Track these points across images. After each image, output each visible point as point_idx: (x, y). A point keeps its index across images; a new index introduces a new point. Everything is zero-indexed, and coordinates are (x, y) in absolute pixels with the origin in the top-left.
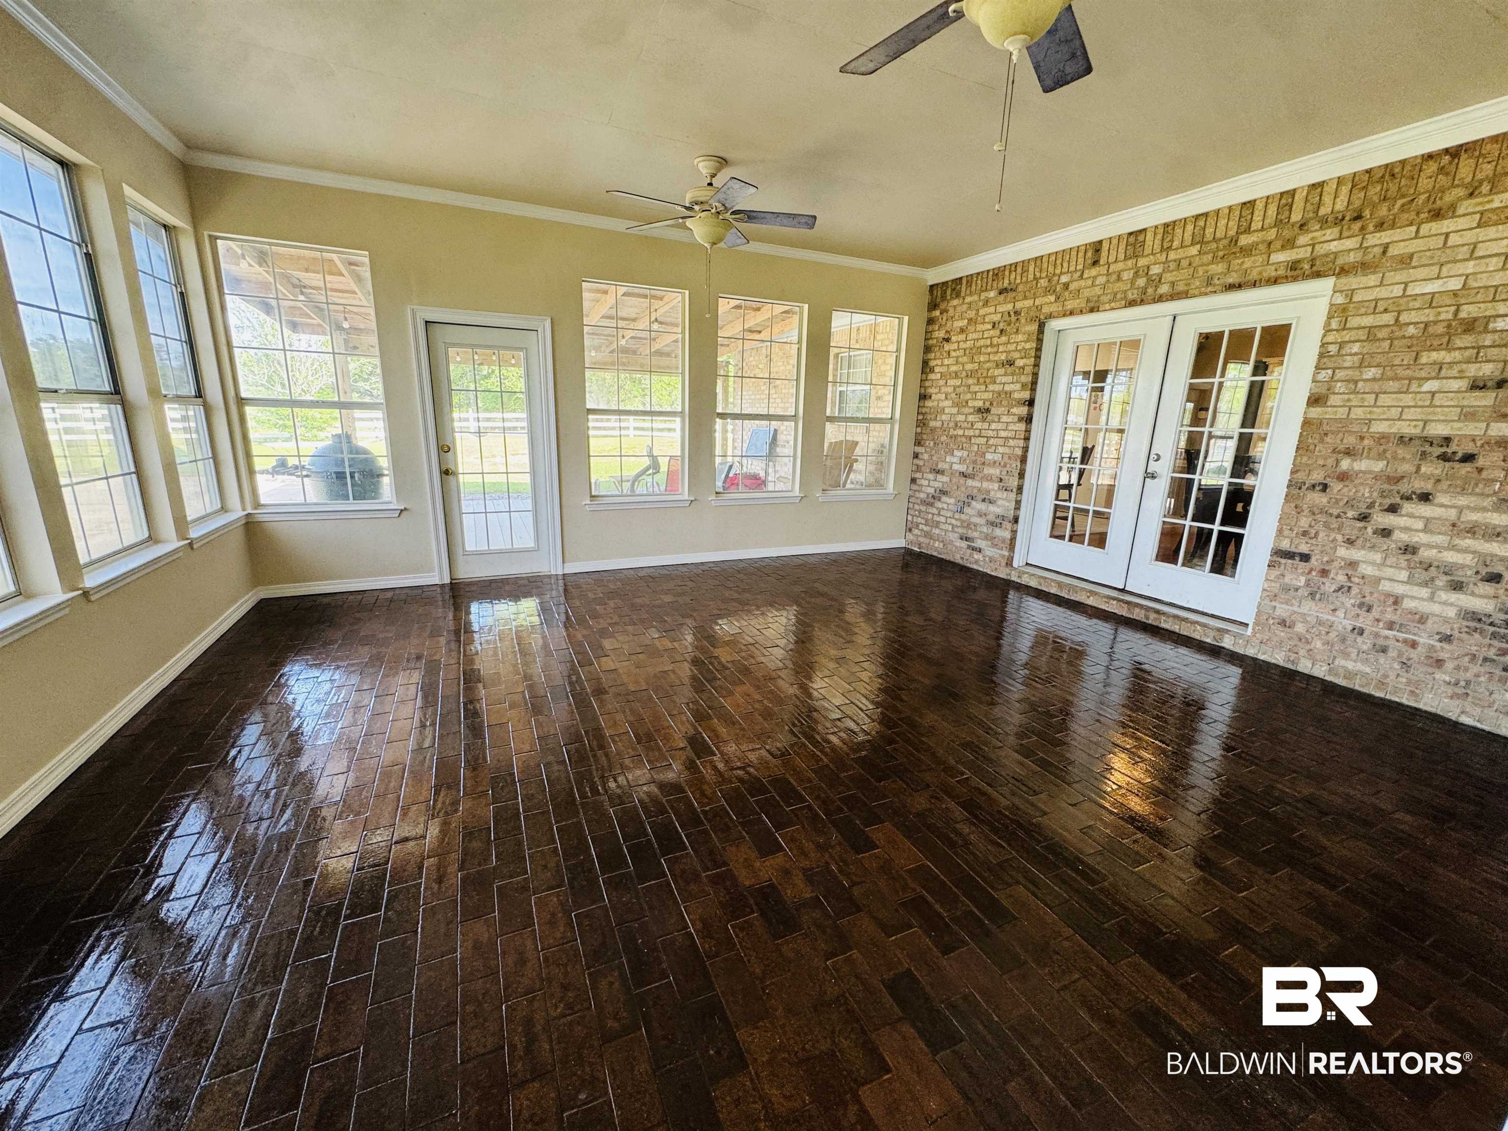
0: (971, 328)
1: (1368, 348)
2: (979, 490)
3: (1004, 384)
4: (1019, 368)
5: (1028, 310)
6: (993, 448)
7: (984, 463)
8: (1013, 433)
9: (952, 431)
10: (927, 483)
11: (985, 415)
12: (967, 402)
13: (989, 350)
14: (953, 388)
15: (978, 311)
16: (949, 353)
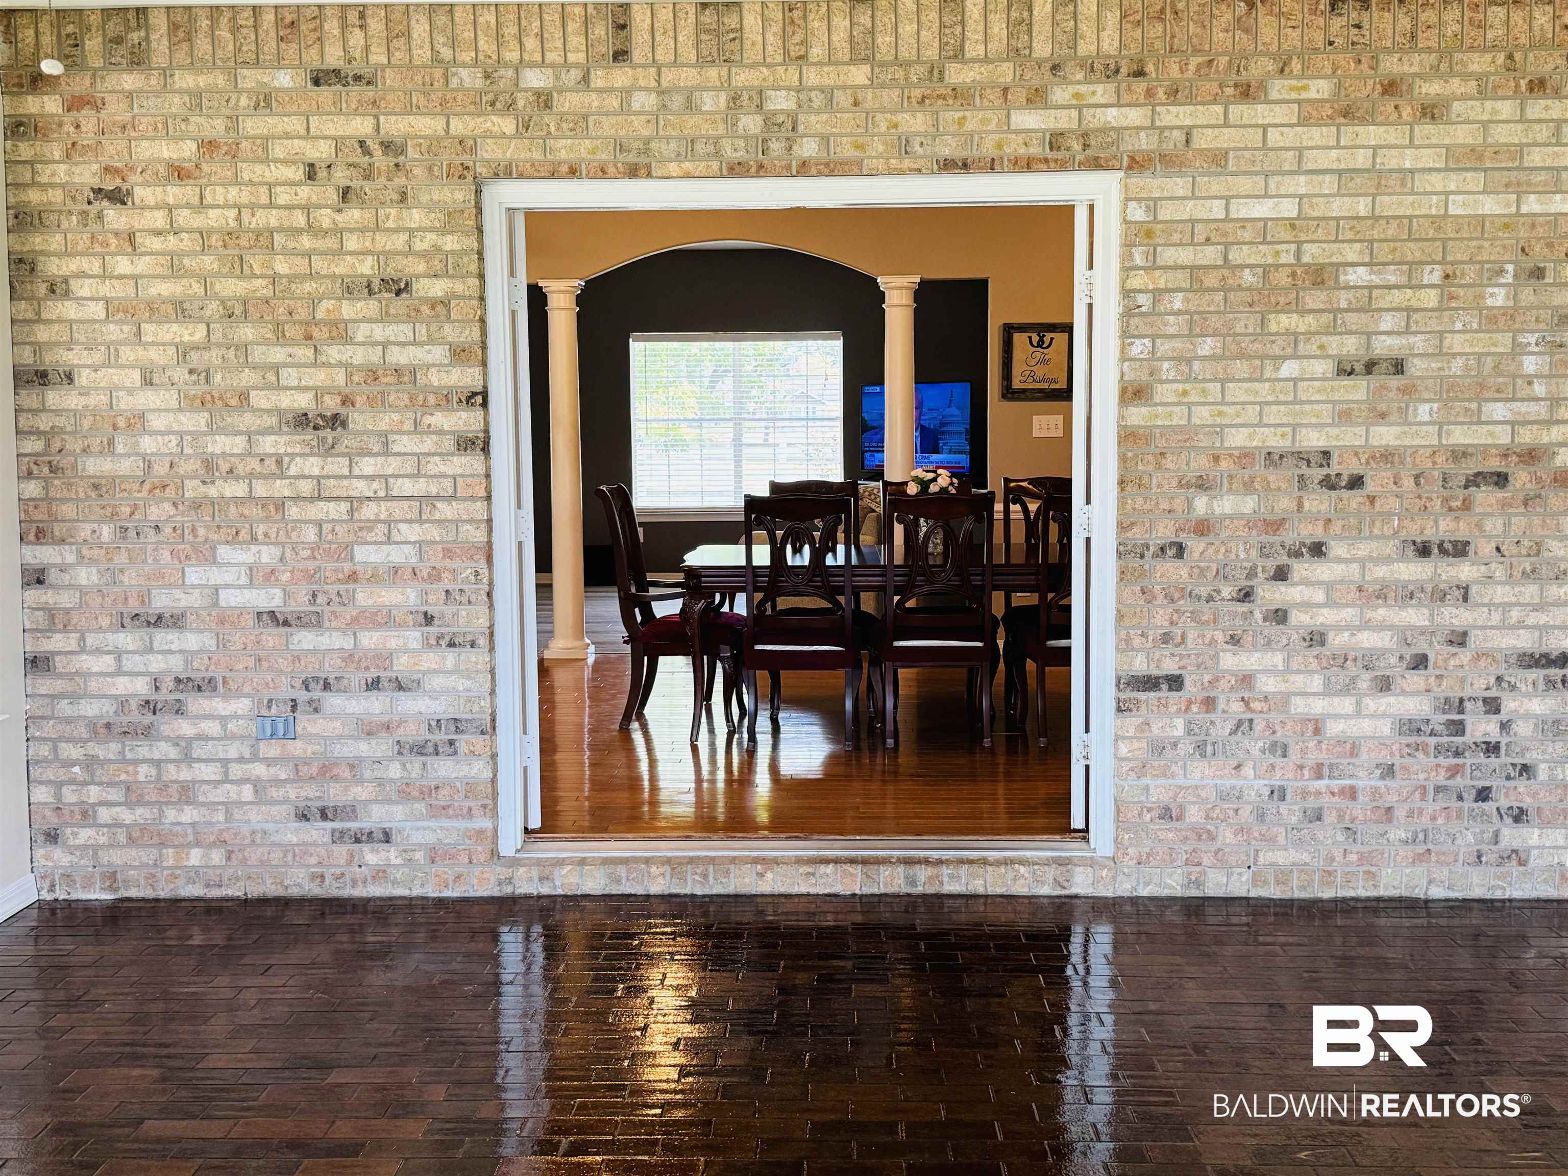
0: (214, 168)
1: (1198, 302)
2: (349, 657)
3: (385, 345)
4: (433, 304)
5: (433, 144)
6: (381, 529)
7: (353, 577)
8: (448, 484)
9: (194, 487)
10: (107, 662)
11: (328, 434)
12: (244, 396)
13: (306, 242)
14: (171, 351)
15: (233, 121)
16: (131, 238)
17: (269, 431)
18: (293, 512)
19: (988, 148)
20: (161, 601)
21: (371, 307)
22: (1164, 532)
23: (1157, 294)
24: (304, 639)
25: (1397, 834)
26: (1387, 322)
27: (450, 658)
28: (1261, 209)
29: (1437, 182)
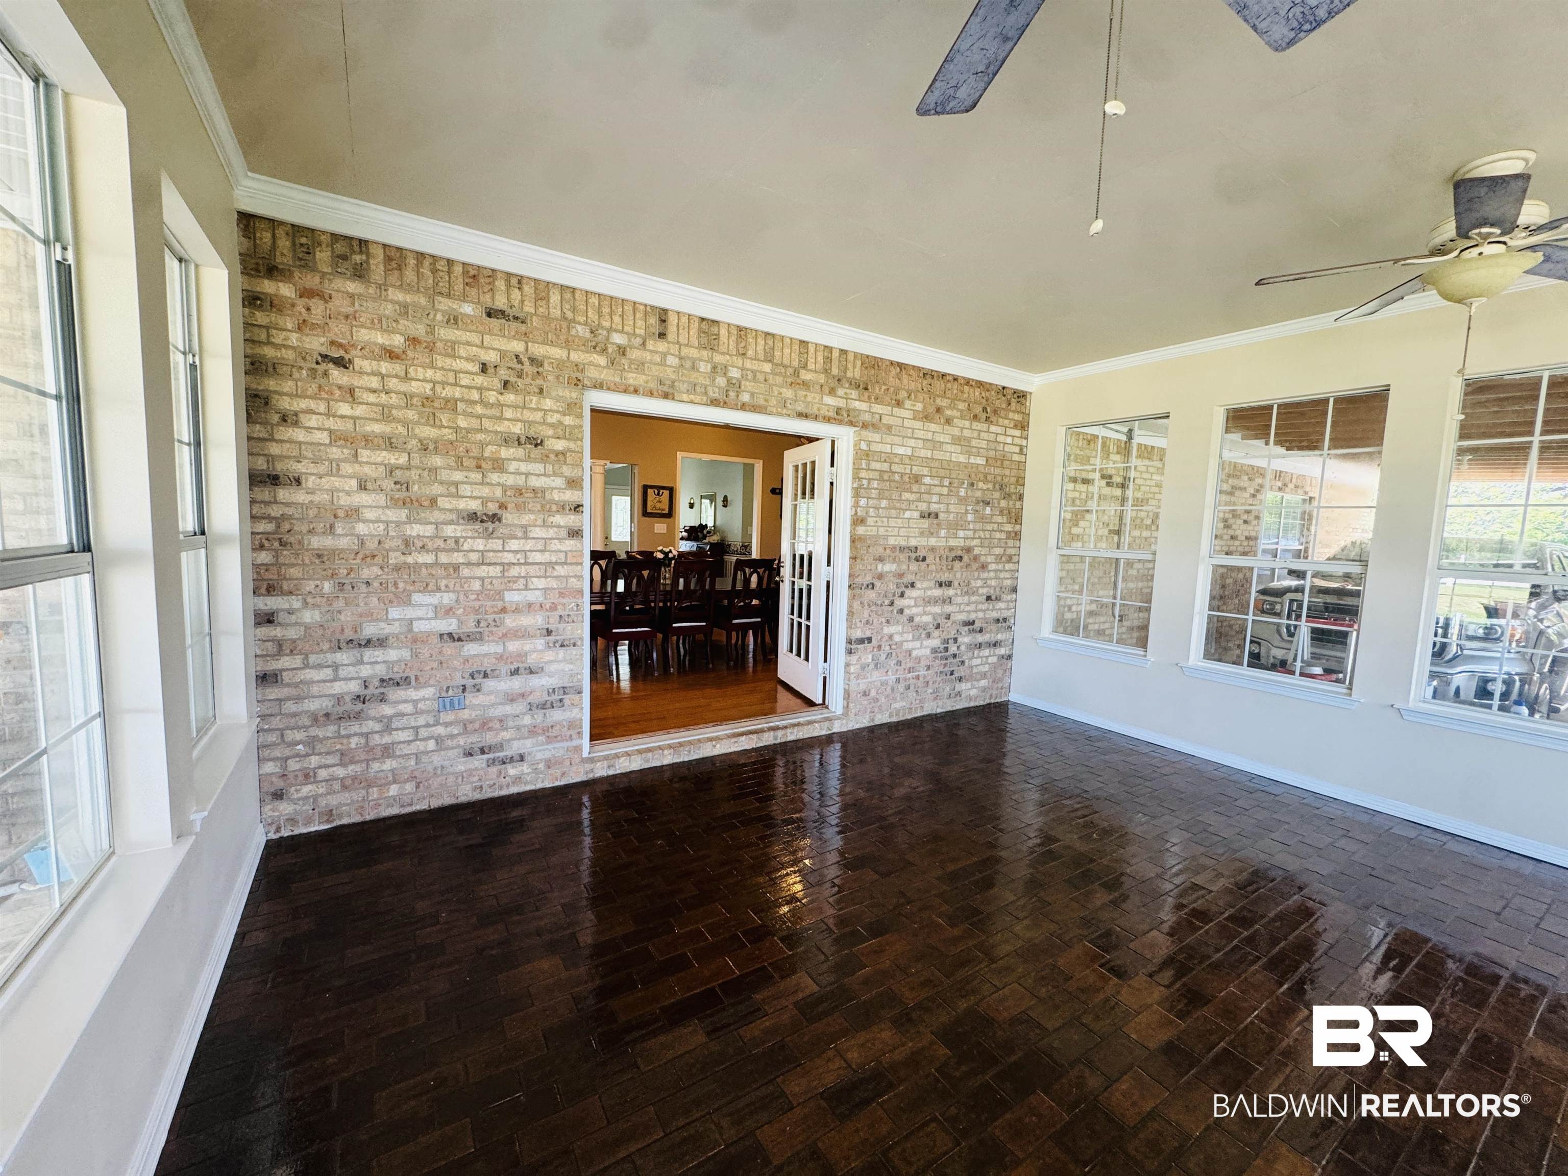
0: (416, 355)
1: (882, 485)
2: (500, 658)
3: (527, 475)
4: (557, 454)
5: (560, 365)
6: (522, 581)
7: (504, 610)
8: (562, 556)
9: (395, 558)
10: (328, 673)
11: (490, 526)
12: (433, 501)
13: (479, 409)
14: (381, 469)
15: (431, 330)
16: (351, 391)
17: (451, 522)
18: (465, 572)
19: (815, 411)
20: (370, 630)
21: (520, 452)
22: (869, 579)
23: (869, 480)
24: (471, 649)
25: (930, 691)
26: (935, 498)
27: (561, 653)
28: (900, 451)
29: (949, 448)
